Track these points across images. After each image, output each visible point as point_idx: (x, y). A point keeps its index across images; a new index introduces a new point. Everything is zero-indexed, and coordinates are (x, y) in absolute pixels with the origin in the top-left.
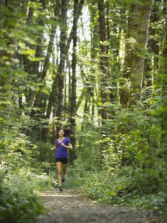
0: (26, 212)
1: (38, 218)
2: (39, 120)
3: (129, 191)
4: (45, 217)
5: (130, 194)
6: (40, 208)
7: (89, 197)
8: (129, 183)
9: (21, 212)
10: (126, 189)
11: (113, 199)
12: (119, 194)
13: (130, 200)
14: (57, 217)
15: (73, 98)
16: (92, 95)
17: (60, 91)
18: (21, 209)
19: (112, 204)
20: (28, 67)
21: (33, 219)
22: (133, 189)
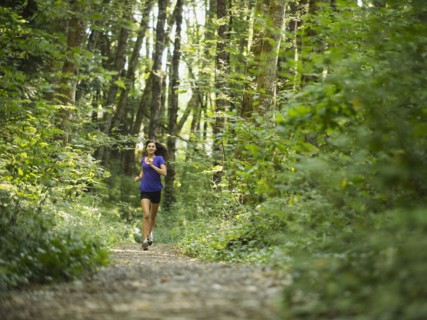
0: (79, 260)
1: (98, 269)
2: (117, 138)
3: (244, 243)
4: (108, 269)
5: (244, 247)
6: (103, 256)
7: (187, 254)
8: (245, 231)
9: (72, 259)
10: (240, 239)
11: (219, 254)
12: (230, 246)
13: (243, 254)
14: (128, 270)
15: (174, 109)
16: (204, 107)
17: (155, 98)
18: (72, 255)
19: (218, 260)
20: (109, 62)
21: (90, 270)
22: (250, 240)
